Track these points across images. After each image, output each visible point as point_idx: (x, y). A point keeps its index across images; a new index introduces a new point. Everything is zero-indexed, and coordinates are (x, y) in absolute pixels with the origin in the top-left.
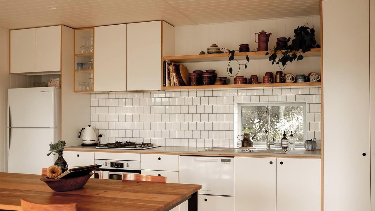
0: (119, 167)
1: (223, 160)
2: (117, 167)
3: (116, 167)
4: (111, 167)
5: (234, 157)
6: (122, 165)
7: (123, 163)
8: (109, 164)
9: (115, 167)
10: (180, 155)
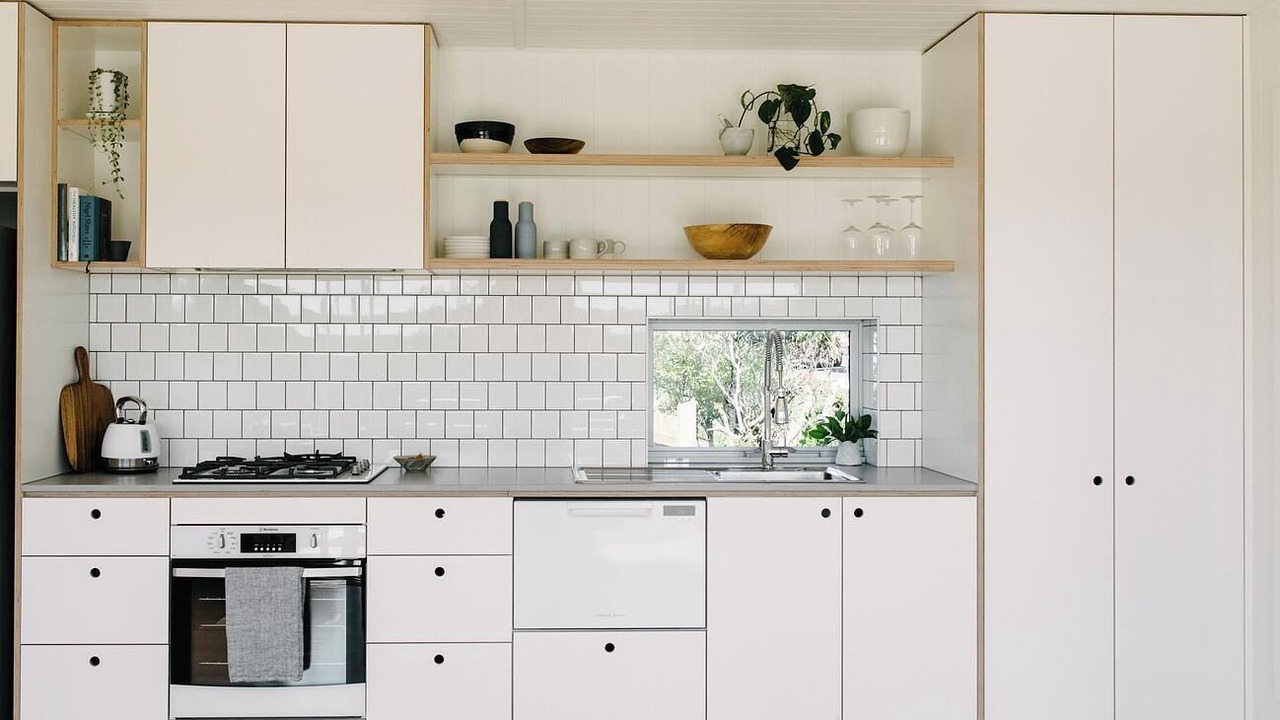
0: (277, 551)
1: (668, 511)
2: (271, 551)
3: (265, 551)
4: (242, 551)
5: (704, 499)
6: (288, 542)
7: (295, 535)
8: (233, 541)
9: (259, 551)
10: (516, 499)
